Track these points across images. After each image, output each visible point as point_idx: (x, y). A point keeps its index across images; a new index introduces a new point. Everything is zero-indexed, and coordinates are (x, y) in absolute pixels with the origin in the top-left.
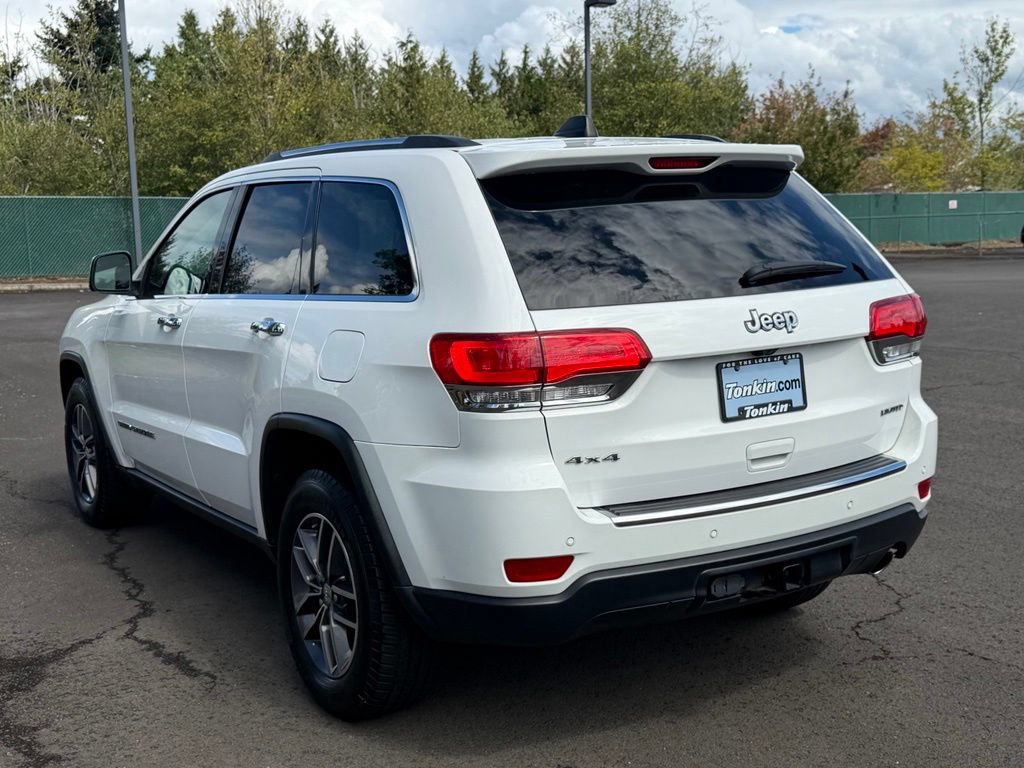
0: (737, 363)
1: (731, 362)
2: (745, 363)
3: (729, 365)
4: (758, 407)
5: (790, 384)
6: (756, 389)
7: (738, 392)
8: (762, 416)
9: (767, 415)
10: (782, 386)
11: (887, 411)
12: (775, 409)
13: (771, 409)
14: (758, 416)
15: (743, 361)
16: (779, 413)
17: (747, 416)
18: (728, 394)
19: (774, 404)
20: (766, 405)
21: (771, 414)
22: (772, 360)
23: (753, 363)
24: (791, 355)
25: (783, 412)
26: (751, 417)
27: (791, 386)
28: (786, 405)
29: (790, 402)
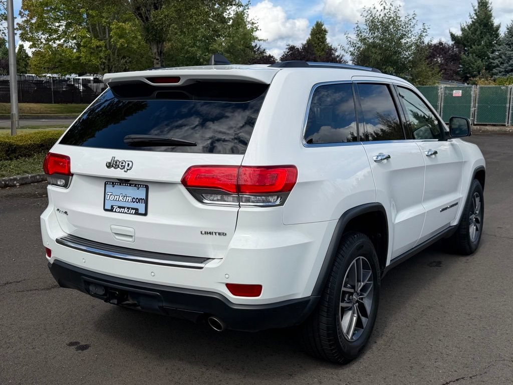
0: (113, 183)
1: (110, 182)
2: (117, 184)
3: (109, 183)
4: (120, 207)
5: (139, 200)
6: (121, 198)
7: (112, 198)
8: (121, 212)
9: (123, 213)
10: (134, 200)
11: (206, 233)
12: (128, 211)
13: (126, 210)
14: (119, 212)
15: (116, 183)
16: (130, 213)
17: (114, 210)
18: (108, 197)
19: (128, 208)
20: (124, 208)
21: (126, 213)
22: (130, 186)
23: (120, 185)
24: (141, 185)
25: (132, 214)
26: (115, 211)
27: (139, 201)
28: (134, 211)
29: (137, 210)
